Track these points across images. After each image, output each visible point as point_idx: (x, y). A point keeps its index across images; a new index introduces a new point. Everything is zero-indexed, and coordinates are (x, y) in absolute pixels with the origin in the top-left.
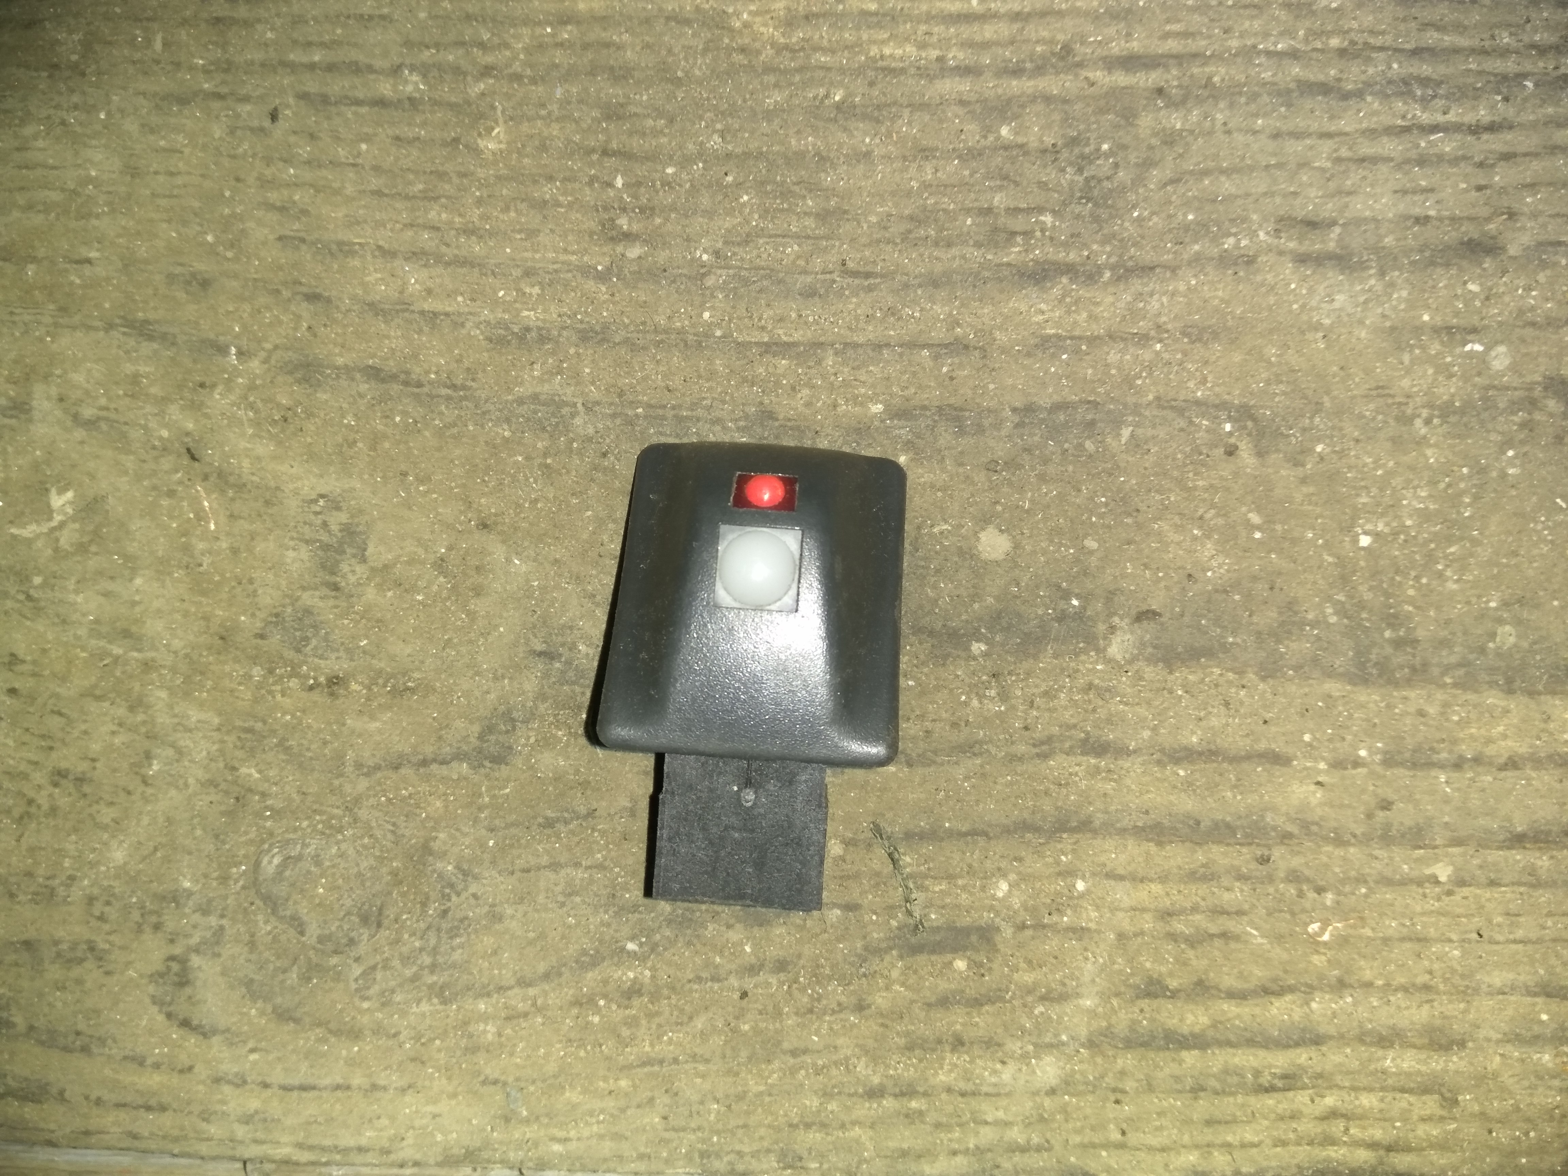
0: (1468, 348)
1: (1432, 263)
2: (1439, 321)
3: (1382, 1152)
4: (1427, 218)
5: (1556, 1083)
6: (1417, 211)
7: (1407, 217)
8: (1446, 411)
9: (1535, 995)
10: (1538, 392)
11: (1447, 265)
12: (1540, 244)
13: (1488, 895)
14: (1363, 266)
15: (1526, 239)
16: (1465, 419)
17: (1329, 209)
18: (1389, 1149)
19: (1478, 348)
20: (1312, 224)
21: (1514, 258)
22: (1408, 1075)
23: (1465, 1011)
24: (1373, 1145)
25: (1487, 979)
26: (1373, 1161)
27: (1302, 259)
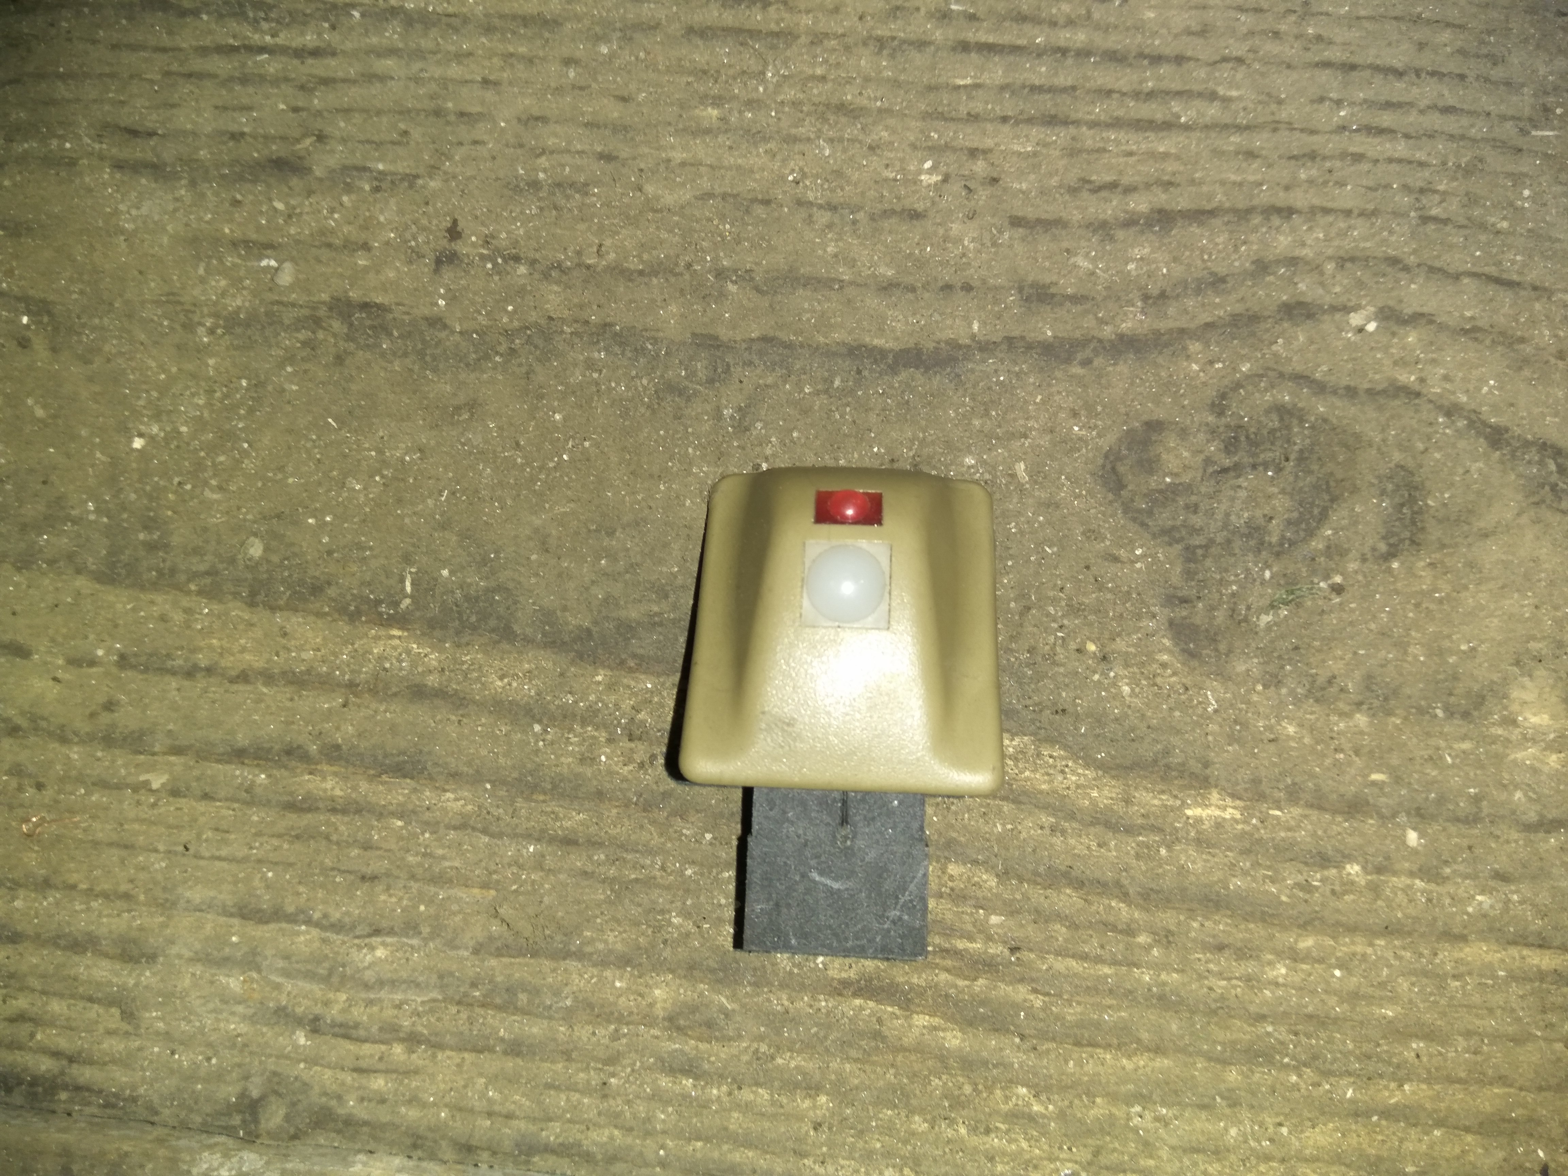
0: (264, 263)
1: (241, 178)
2: (238, 234)
3: (65, 1062)
4: (243, 134)
5: (240, 1009)
6: (234, 128)
7: (222, 133)
8: (231, 322)
9: (232, 915)
10: (322, 312)
11: (254, 182)
12: (345, 168)
13: (202, 809)
14: (175, 176)
15: (333, 162)
16: (249, 332)
17: (152, 120)
18: (71, 1060)
19: (273, 263)
20: (133, 133)
21: (321, 180)
22: (99, 984)
23: (164, 926)
24: (56, 1054)
25: (188, 894)
26: (56, 1071)
27: (119, 166)
